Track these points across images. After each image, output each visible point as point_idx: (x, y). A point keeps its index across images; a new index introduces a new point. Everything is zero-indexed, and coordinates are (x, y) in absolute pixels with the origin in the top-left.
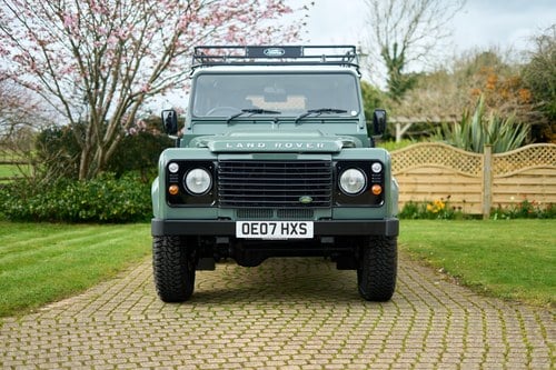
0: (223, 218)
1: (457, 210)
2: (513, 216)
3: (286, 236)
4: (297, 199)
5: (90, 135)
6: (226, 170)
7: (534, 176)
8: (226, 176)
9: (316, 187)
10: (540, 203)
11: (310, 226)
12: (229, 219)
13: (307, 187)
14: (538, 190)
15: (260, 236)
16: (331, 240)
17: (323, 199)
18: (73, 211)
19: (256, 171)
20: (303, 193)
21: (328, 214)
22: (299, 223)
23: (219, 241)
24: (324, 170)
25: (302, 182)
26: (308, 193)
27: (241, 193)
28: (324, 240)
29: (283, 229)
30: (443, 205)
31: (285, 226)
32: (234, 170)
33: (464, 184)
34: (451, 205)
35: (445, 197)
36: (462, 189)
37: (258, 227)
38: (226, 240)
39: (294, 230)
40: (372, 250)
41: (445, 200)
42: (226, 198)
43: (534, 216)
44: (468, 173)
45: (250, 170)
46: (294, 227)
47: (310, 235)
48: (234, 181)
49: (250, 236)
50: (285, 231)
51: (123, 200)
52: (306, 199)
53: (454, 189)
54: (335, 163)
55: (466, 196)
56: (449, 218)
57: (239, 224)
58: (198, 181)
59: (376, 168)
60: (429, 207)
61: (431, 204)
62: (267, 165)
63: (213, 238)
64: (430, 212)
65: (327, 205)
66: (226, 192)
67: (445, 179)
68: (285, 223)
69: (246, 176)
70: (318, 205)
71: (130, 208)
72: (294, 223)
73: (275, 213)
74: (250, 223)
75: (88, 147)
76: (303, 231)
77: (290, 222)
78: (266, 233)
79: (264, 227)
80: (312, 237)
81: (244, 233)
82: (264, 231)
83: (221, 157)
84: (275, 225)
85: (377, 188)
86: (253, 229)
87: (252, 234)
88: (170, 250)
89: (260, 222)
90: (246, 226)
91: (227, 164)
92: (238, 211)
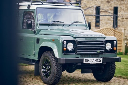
3: (96, 63)
4: (96, 52)
9: (101, 48)
11: (102, 59)
12: (79, 58)
13: (99, 48)
15: (89, 63)
20: (98, 50)
21: (103, 56)
23: (79, 64)
24: (103, 43)
29: (95, 60)
37: (89, 60)
39: (98, 61)
46: (98, 60)
49: (87, 63)
50: (96, 61)
54: (105, 41)
57: (84, 59)
66: (79, 50)
70: (101, 53)
73: (90, 56)
74: (87, 59)
76: (100, 61)
77: (97, 58)
78: (91, 62)
79: (91, 60)
80: (102, 63)
81: (85, 62)
82: (90, 61)
83: (77, 39)
84: (93, 59)
85: (115, 48)
86: (88, 60)
87: (88, 62)
88: (60, 68)
89: (90, 59)
90: (86, 60)
91: (79, 41)
92: (81, 55)
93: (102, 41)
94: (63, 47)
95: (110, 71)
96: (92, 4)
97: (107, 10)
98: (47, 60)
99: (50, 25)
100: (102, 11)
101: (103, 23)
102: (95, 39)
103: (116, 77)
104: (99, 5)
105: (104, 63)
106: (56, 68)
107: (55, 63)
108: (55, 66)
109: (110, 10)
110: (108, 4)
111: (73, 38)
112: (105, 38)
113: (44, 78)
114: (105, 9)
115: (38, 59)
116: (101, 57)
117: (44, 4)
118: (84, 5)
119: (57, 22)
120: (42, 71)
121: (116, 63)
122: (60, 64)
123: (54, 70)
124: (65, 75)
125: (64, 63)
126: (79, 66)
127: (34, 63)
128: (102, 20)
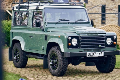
0: (81, 52)
3: (98, 56)
4: (98, 46)
9: (102, 43)
11: (103, 53)
15: (92, 56)
20: (99, 44)
29: (97, 54)
37: (92, 54)
39: (99, 54)
42: (82, 46)
46: (99, 53)
47: (103, 55)
49: (90, 56)
52: (100, 46)
57: (87, 53)
65: (104, 47)
70: (102, 47)
72: (99, 52)
74: (90, 53)
76: (101, 54)
77: (98, 52)
80: (103, 56)
81: (88, 55)
82: (93, 55)
83: (80, 35)
84: (95, 53)
85: (115, 43)
86: (90, 54)
87: (90, 55)
88: (66, 61)
89: (92, 52)
90: (89, 54)
91: (82, 37)
92: (84, 49)
93: (103, 37)
94: (68, 43)
95: (111, 64)
96: (98, 3)
97: (112, 8)
98: (54, 54)
99: (56, 23)
100: (107, 10)
101: (109, 20)
102: (97, 35)
103: (118, 69)
104: (105, 4)
105: (105, 57)
106: (62, 61)
107: (61, 57)
108: (62, 60)
109: (115, 8)
110: (113, 3)
111: (76, 34)
112: (105, 34)
113: (52, 71)
114: (110, 7)
115: (46, 53)
116: (103, 51)
117: (51, 4)
118: (91, 4)
119: (63, 20)
120: (50, 64)
121: (116, 56)
122: (66, 58)
123: (61, 63)
124: (71, 68)
125: (69, 56)
126: (83, 59)
127: (43, 58)
128: (107, 18)
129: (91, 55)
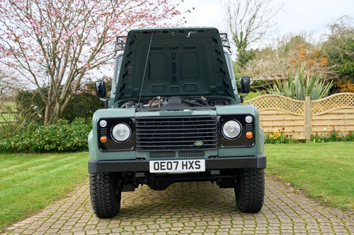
0: (139, 159)
1: (289, 137)
2: (326, 140)
3: (185, 170)
4: (193, 143)
5: (51, 95)
6: (141, 124)
7: (339, 114)
8: (141, 128)
9: (206, 135)
10: (343, 132)
11: (202, 163)
12: (144, 159)
13: (200, 135)
14: (341, 123)
15: (167, 171)
16: (218, 172)
17: (211, 142)
18: (40, 146)
19: (163, 124)
20: (197, 139)
21: (215, 153)
22: (195, 161)
23: (138, 175)
24: (211, 122)
25: (196, 131)
26: (200, 139)
27: (152, 140)
28: (213, 172)
29: (183, 165)
30: (280, 134)
31: (185, 164)
32: (147, 124)
33: (293, 120)
34: (285, 134)
35: (281, 129)
36: (292, 123)
37: (165, 164)
38: (142, 175)
39: (191, 166)
40: (247, 178)
41: (281, 131)
42: (142, 144)
43: (340, 140)
44: (295, 114)
45: (158, 124)
46: (191, 164)
47: (203, 169)
48: (147, 132)
49: (160, 171)
50: (185, 167)
51: (73, 137)
52: (199, 143)
53: (287, 123)
54: (219, 117)
55: (295, 128)
56: (284, 143)
57: (152, 163)
58: (122, 132)
59: (249, 119)
60: (271, 136)
61: (272, 133)
62: (171, 120)
63: (133, 173)
64: (272, 139)
65: (214, 147)
66: (142, 140)
67: (281, 117)
68: (185, 161)
69: (156, 128)
70: (207, 147)
71: (79, 142)
72: (191, 161)
73: (177, 154)
74: (159, 162)
75: (50, 103)
76: (198, 167)
77: (188, 161)
78: (171, 169)
79: (169, 164)
81: (155, 169)
82: (169, 167)
84: (178, 162)
85: (250, 134)
86: (162, 166)
87: (161, 169)
88: (102, 182)
89: (167, 161)
90: (156, 164)
92: (151, 153)
93: (210, 118)
94: (99, 135)
116: (201, 158)
125: (95, 171)
129: (163, 168)
